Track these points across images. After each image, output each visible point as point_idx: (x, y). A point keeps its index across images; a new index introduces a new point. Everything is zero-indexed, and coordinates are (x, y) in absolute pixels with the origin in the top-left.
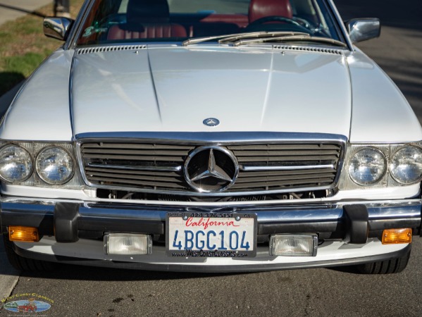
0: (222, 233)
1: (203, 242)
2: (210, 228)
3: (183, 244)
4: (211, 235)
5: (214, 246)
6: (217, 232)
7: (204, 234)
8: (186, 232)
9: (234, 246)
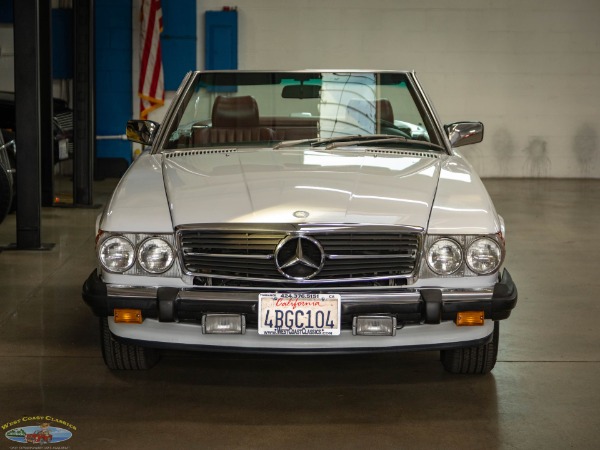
0: (309, 313)
1: (292, 321)
2: (298, 308)
3: (274, 323)
4: (299, 314)
5: (302, 325)
6: (305, 312)
7: (292, 313)
8: (277, 311)
9: (320, 324)
